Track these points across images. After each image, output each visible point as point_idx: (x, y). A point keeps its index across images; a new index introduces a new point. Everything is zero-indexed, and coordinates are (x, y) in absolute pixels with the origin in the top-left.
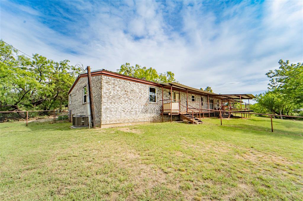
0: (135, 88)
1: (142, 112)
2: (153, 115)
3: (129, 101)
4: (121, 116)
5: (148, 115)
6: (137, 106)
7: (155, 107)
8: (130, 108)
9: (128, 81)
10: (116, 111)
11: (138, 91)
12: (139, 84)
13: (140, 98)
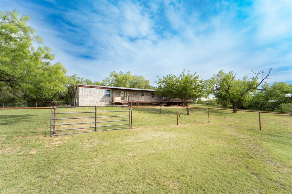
0: (96, 91)
1: (100, 101)
2: (107, 103)
3: (92, 97)
4: (88, 103)
5: (104, 103)
6: (97, 99)
7: (109, 99)
8: (93, 100)
9: (92, 88)
10: (86, 101)
11: (98, 92)
12: (99, 89)
13: (99, 95)
